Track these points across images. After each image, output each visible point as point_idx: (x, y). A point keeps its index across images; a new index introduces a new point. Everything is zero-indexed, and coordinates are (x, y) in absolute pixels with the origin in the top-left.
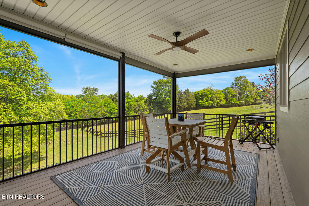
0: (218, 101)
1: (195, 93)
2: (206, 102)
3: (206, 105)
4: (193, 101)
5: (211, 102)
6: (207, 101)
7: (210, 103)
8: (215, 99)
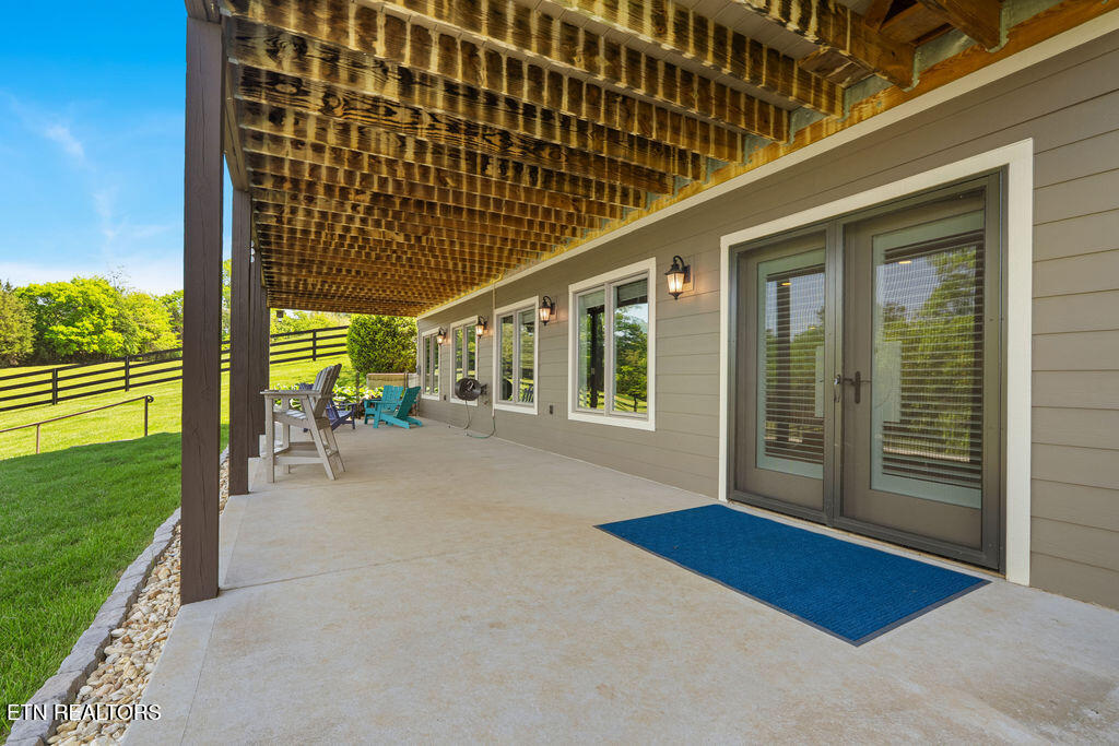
0: (149, 335)
1: (29, 290)
2: (94, 333)
3: (95, 347)
4: (17, 326)
5: (117, 337)
6: (99, 330)
7: (111, 342)
8: (135, 325)
